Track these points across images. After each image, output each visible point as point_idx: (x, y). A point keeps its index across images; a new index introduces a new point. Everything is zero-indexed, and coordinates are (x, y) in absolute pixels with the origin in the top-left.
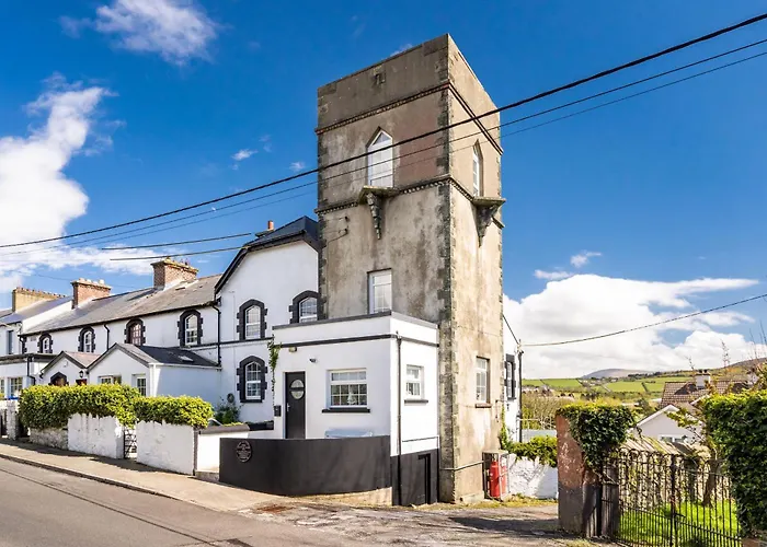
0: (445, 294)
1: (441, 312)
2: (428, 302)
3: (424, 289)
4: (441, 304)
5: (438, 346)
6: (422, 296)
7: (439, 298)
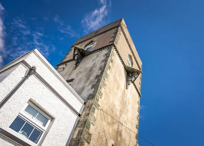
0: (96, 86)
1: (90, 95)
2: (85, 90)
3: (85, 85)
4: (91, 91)
5: (80, 115)
6: (83, 89)
7: (92, 88)
